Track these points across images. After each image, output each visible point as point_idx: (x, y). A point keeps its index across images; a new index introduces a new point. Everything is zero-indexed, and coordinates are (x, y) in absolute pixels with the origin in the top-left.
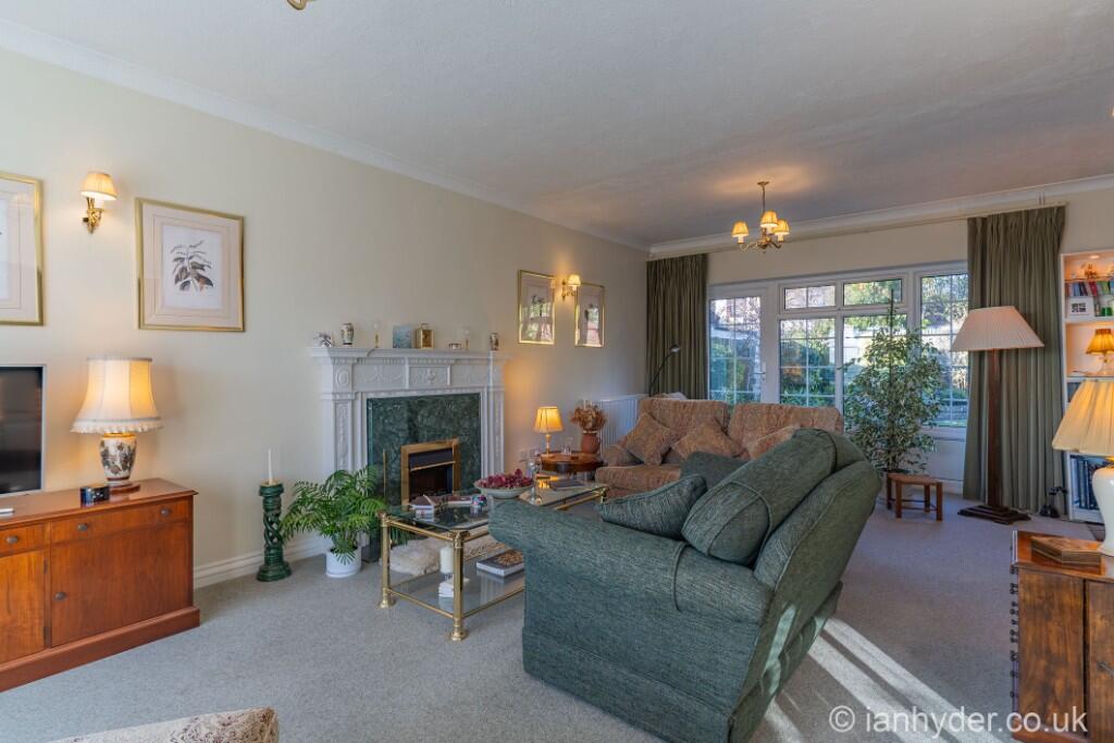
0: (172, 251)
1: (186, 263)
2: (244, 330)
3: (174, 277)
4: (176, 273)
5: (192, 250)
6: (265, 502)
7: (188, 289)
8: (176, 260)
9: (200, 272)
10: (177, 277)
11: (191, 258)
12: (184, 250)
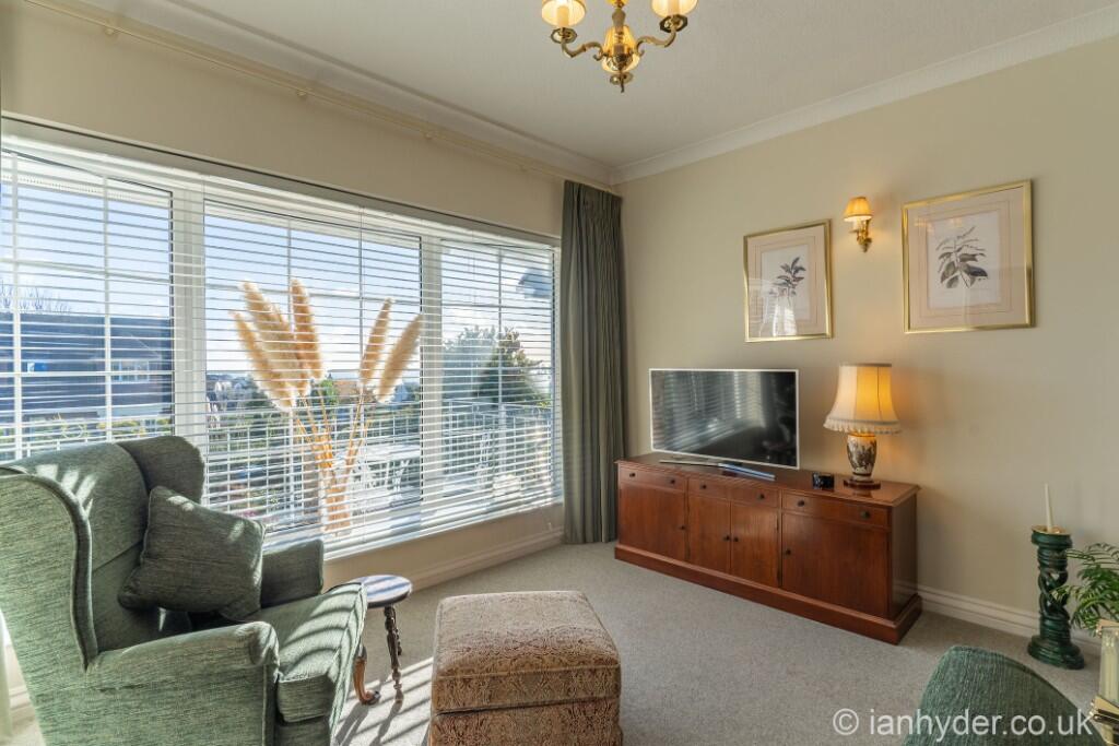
0: (938, 249)
1: (953, 258)
2: (1033, 323)
3: (940, 275)
4: (943, 270)
5: (961, 240)
6: (1040, 553)
7: (955, 286)
8: (942, 256)
9: (970, 263)
10: (944, 274)
11: (959, 250)
12: (951, 244)
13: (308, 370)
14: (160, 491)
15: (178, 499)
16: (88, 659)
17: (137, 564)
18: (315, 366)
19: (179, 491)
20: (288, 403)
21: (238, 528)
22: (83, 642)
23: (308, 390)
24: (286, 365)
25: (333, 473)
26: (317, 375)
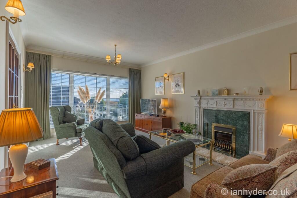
3: (175, 85)
7: (177, 87)
8: (175, 83)
9: (178, 84)
12: (176, 81)
13: (88, 98)
14: (67, 111)
15: (69, 112)
16: (60, 124)
17: (64, 118)
18: (89, 97)
19: (68, 111)
20: (85, 103)
21: (74, 116)
22: (59, 123)
23: (88, 101)
24: (84, 97)
25: (91, 114)
26: (89, 99)
